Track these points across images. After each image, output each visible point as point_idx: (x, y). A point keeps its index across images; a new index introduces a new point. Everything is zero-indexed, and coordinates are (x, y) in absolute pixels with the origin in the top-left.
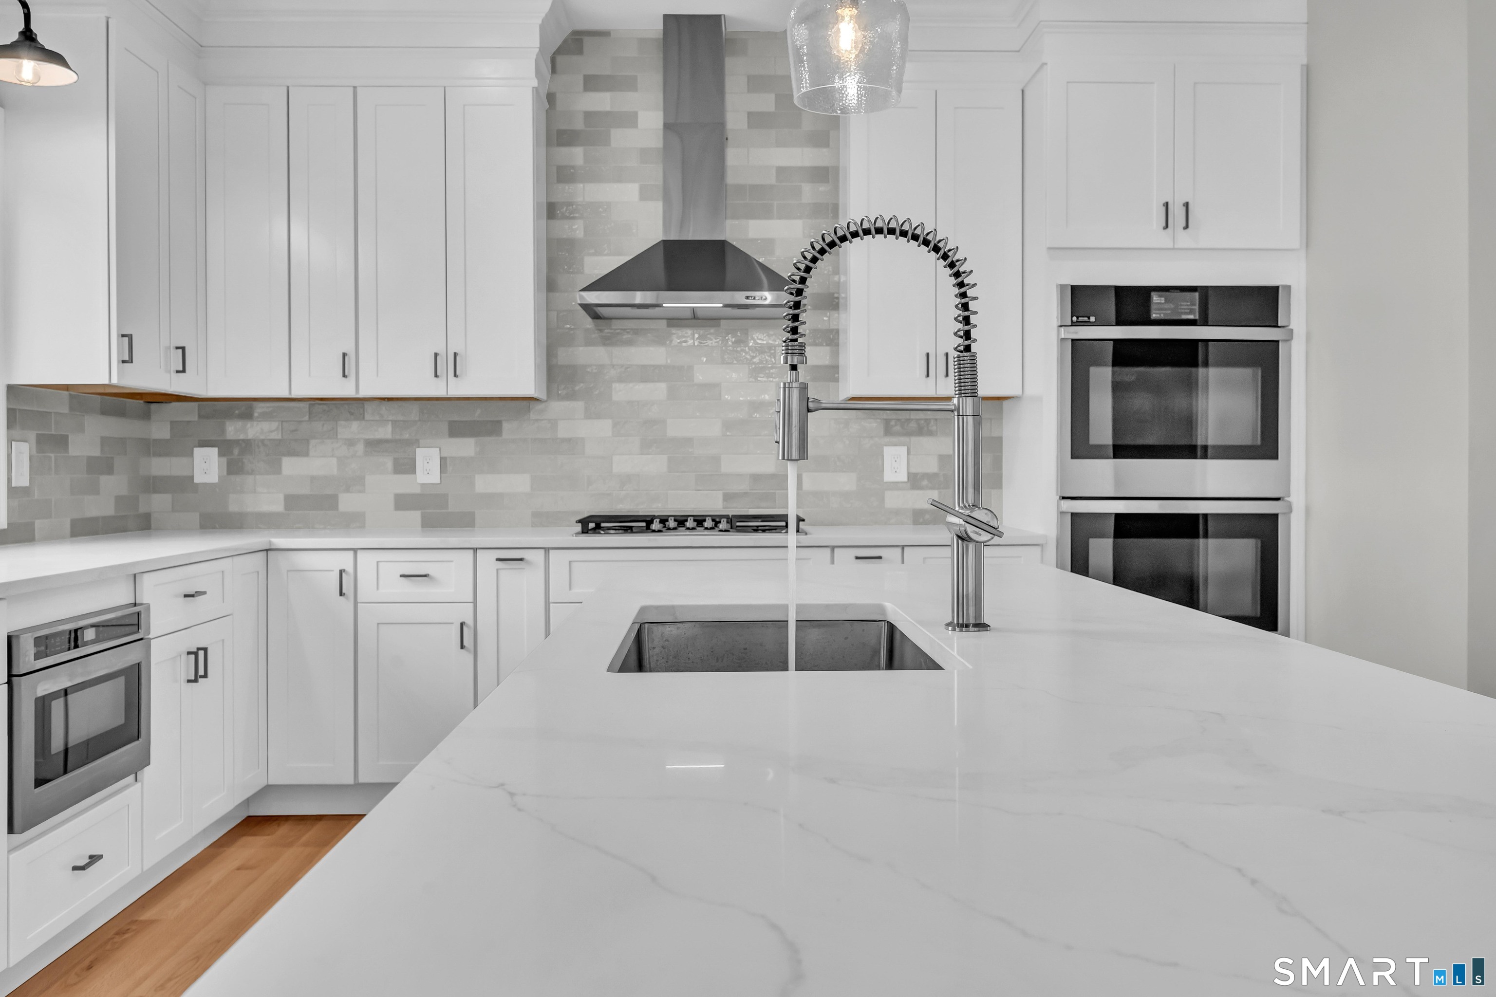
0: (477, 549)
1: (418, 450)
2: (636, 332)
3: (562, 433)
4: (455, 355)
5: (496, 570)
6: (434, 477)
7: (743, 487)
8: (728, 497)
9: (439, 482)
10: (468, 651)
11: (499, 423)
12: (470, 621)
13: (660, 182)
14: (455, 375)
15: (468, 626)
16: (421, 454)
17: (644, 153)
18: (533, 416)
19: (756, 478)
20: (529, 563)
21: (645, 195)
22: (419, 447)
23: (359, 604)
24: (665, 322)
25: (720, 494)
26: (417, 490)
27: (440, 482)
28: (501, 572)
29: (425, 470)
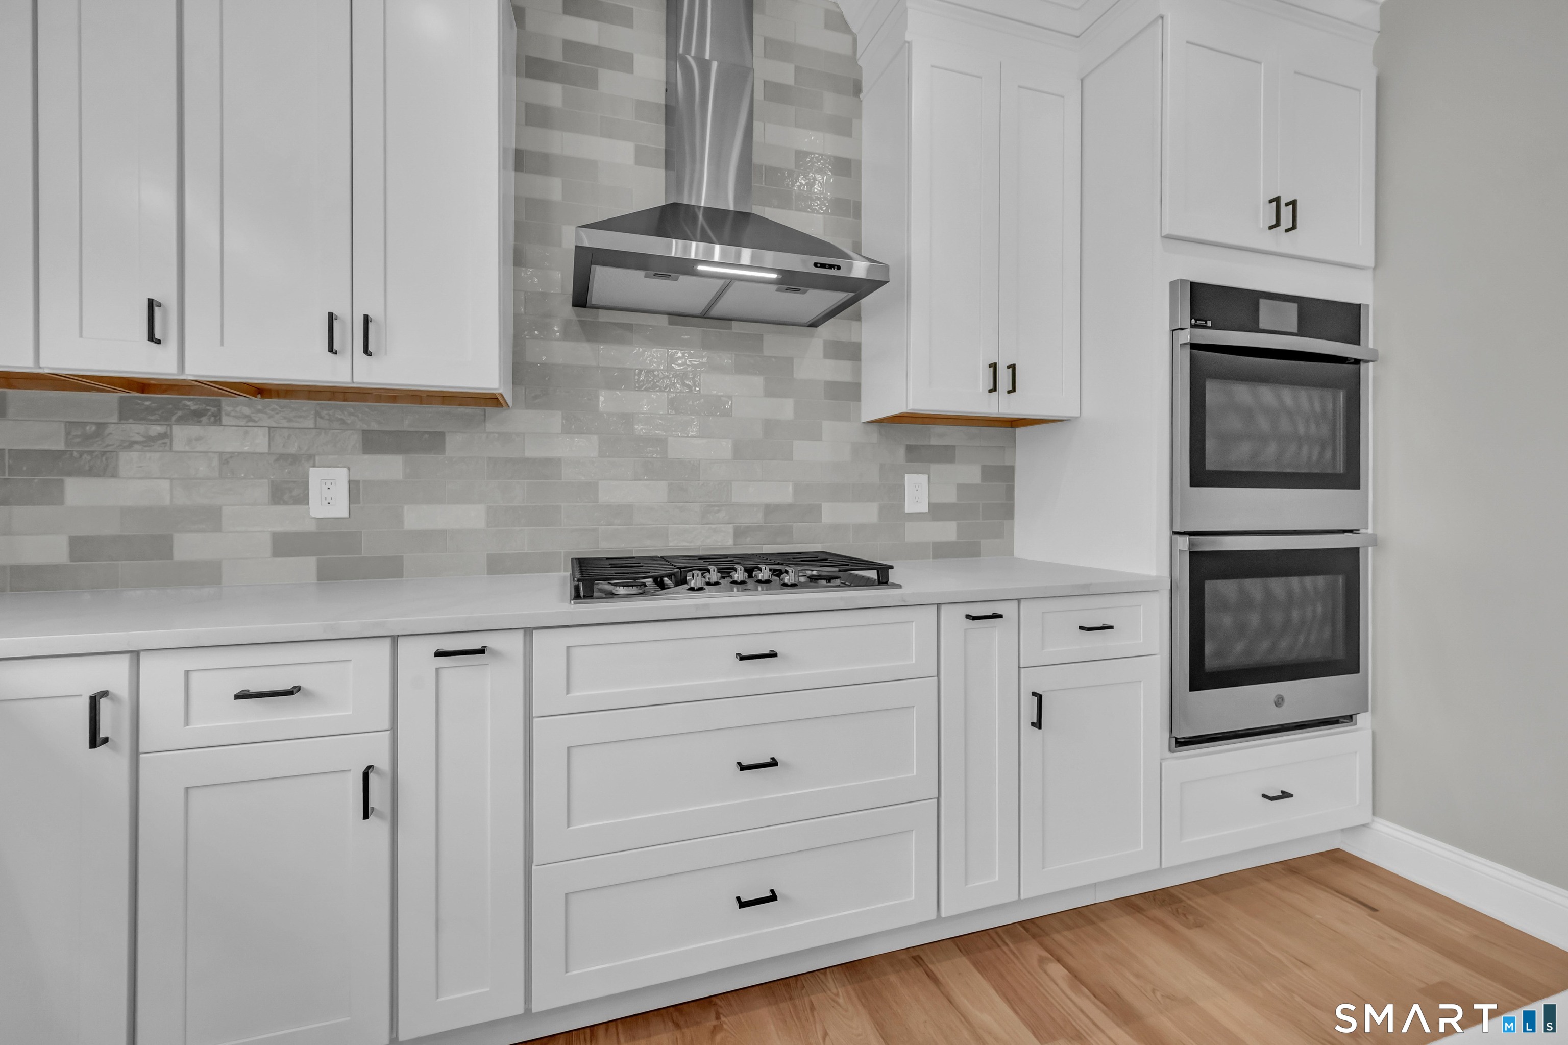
0: (398, 636)
1: (313, 471)
2: (629, 327)
3: (532, 452)
4: (366, 319)
5: (434, 671)
6: (340, 508)
7: (757, 518)
8: (739, 533)
9: (346, 515)
10: (381, 816)
11: (442, 434)
12: (382, 762)
13: (663, 147)
14: (366, 351)
15: (380, 773)
16: (316, 476)
17: (641, 105)
18: (490, 427)
19: (770, 509)
20: (496, 654)
21: (641, 156)
22: (314, 466)
23: (141, 756)
24: (665, 318)
25: (730, 529)
26: (311, 527)
27: (348, 517)
28: (444, 674)
29: (323, 499)
